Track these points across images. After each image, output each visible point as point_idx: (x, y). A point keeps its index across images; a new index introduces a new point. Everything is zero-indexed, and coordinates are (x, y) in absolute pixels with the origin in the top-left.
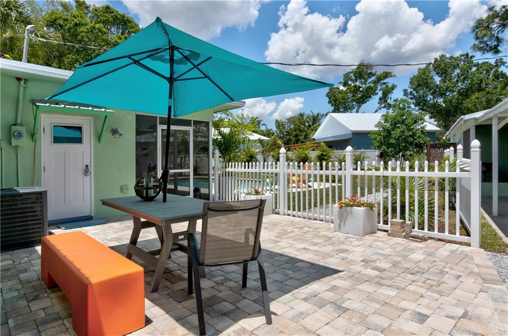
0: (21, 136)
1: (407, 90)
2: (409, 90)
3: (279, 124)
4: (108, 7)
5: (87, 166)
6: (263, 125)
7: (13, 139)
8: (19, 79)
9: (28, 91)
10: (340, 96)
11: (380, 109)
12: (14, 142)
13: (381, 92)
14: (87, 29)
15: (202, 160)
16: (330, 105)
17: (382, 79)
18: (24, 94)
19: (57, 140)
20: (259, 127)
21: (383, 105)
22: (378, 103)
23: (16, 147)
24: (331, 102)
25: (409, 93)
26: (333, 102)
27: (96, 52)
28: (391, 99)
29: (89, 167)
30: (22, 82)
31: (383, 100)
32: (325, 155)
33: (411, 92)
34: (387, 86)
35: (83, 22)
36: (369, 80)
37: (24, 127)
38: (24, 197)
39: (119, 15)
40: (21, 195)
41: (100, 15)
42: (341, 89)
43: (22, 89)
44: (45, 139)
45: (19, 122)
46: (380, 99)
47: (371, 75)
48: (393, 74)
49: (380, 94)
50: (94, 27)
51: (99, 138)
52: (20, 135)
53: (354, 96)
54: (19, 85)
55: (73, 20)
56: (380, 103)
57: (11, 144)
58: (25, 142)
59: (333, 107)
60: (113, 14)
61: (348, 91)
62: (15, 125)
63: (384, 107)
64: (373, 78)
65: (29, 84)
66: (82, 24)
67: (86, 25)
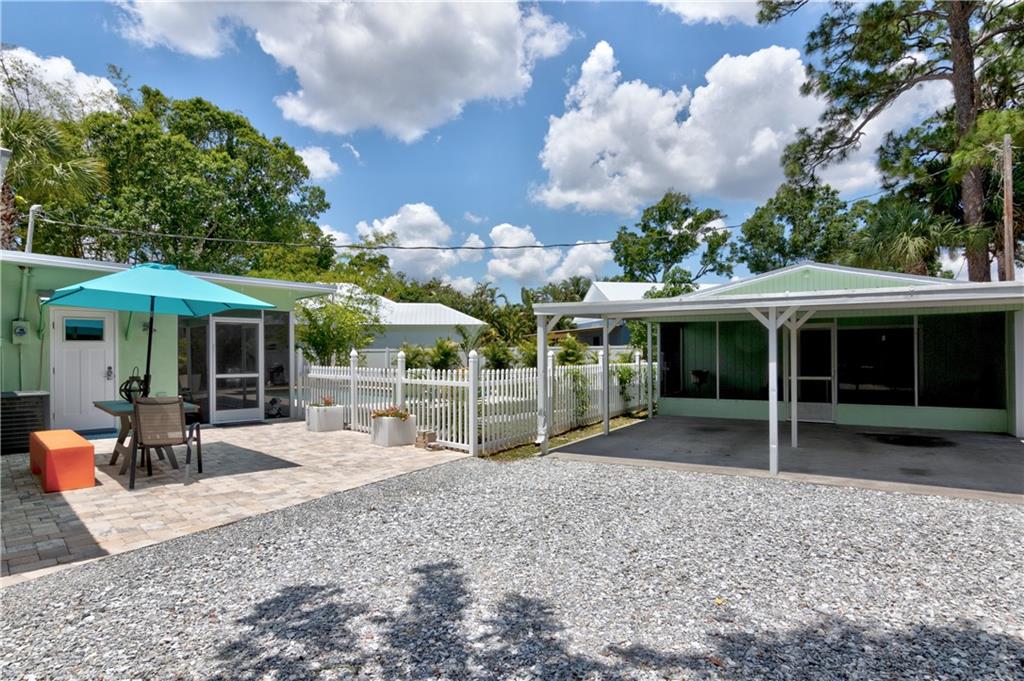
0: (24, 333)
1: (736, 244)
2: (740, 245)
3: (528, 296)
4: (199, 101)
5: (110, 368)
6: (500, 296)
7: (14, 336)
8: (22, 267)
9: (34, 281)
10: (634, 249)
11: (704, 273)
12: (16, 339)
13: (706, 244)
14: (158, 144)
15: (365, 357)
16: (618, 263)
17: (702, 223)
18: (29, 282)
19: (69, 337)
20: (493, 300)
21: (711, 267)
22: (702, 263)
23: (19, 345)
24: (619, 260)
25: (739, 250)
26: (622, 259)
27: (172, 183)
28: (721, 256)
29: (113, 370)
30: (26, 271)
31: (709, 258)
32: (572, 354)
33: (742, 248)
34: (715, 234)
35: (153, 131)
36: (686, 224)
37: (28, 323)
38: (23, 400)
39: (219, 113)
40: (19, 398)
41: (185, 115)
42: (638, 236)
43: (25, 279)
44: (56, 336)
45: (22, 316)
46: (705, 255)
47: (686, 213)
48: (721, 214)
49: (704, 247)
50: (170, 140)
51: (126, 334)
52: (22, 332)
53: (658, 249)
54: (23, 274)
55: (134, 130)
56: (704, 263)
57: (11, 341)
58: (30, 339)
59: (623, 268)
60: (208, 113)
61: (649, 240)
62: (17, 320)
63: (712, 270)
64: (690, 220)
65: (34, 272)
66: (152, 136)
67: (156, 137)
